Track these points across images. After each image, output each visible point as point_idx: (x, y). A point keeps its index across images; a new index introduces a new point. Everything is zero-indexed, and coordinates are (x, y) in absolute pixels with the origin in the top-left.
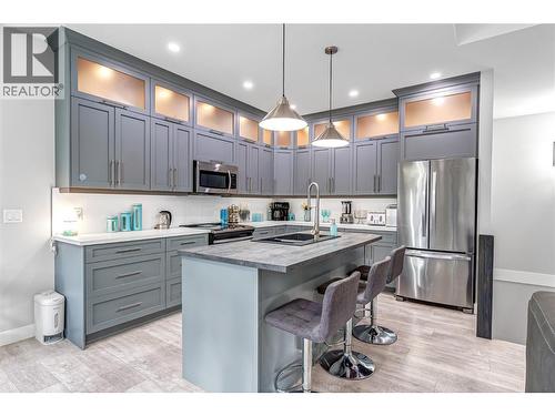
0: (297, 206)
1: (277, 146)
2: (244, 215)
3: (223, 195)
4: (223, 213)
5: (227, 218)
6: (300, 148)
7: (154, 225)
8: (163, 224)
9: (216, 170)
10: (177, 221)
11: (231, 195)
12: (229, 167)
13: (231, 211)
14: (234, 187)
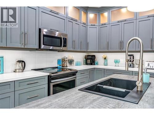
0: (99, 57)
1: (89, 24)
2: (71, 62)
3: (59, 51)
4: (59, 61)
5: (61, 64)
6: (102, 25)
7: (14, 70)
8: (19, 69)
9: (56, 35)
10: (29, 67)
11: (63, 51)
12: (63, 34)
13: (63, 60)
14: (65, 46)
